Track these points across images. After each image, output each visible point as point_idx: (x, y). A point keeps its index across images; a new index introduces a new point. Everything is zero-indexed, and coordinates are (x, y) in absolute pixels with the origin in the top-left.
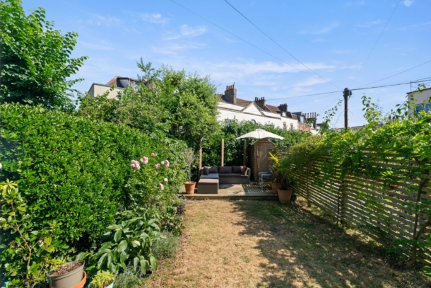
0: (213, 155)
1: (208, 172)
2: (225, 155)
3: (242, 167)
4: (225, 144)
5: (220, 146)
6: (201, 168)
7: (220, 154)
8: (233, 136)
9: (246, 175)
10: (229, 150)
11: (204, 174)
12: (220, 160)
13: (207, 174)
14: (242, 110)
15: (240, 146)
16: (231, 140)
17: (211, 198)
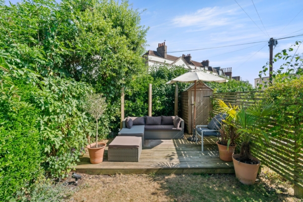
0: (139, 102)
3: (174, 117)
4: (153, 90)
6: (123, 119)
9: (178, 128)
10: (158, 97)
11: (126, 127)
12: (148, 109)
14: (172, 64)
15: (171, 93)
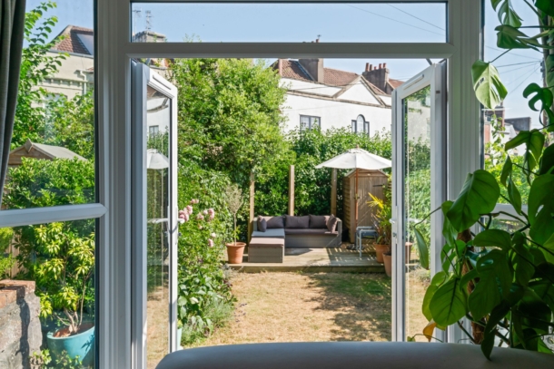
0: (275, 194)
1: (265, 227)
2: (296, 195)
3: (327, 217)
4: (296, 174)
5: (287, 179)
6: (252, 218)
7: (286, 192)
8: (311, 160)
9: (334, 231)
10: (303, 186)
11: (258, 230)
12: (288, 205)
13: (263, 231)
14: (336, 95)
15: (325, 178)
16: (308, 166)
17: (271, 270)
